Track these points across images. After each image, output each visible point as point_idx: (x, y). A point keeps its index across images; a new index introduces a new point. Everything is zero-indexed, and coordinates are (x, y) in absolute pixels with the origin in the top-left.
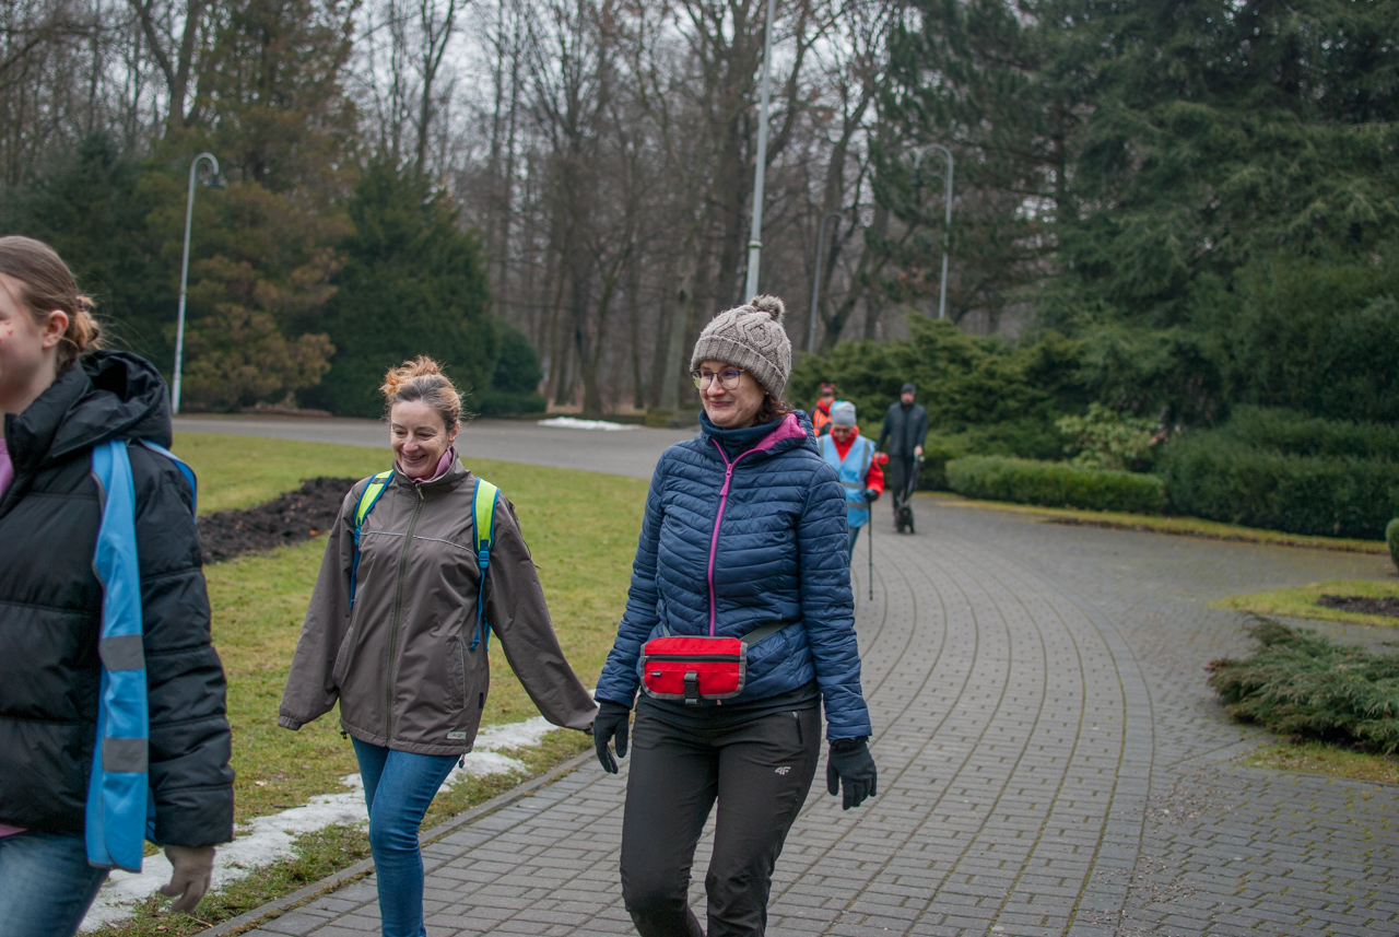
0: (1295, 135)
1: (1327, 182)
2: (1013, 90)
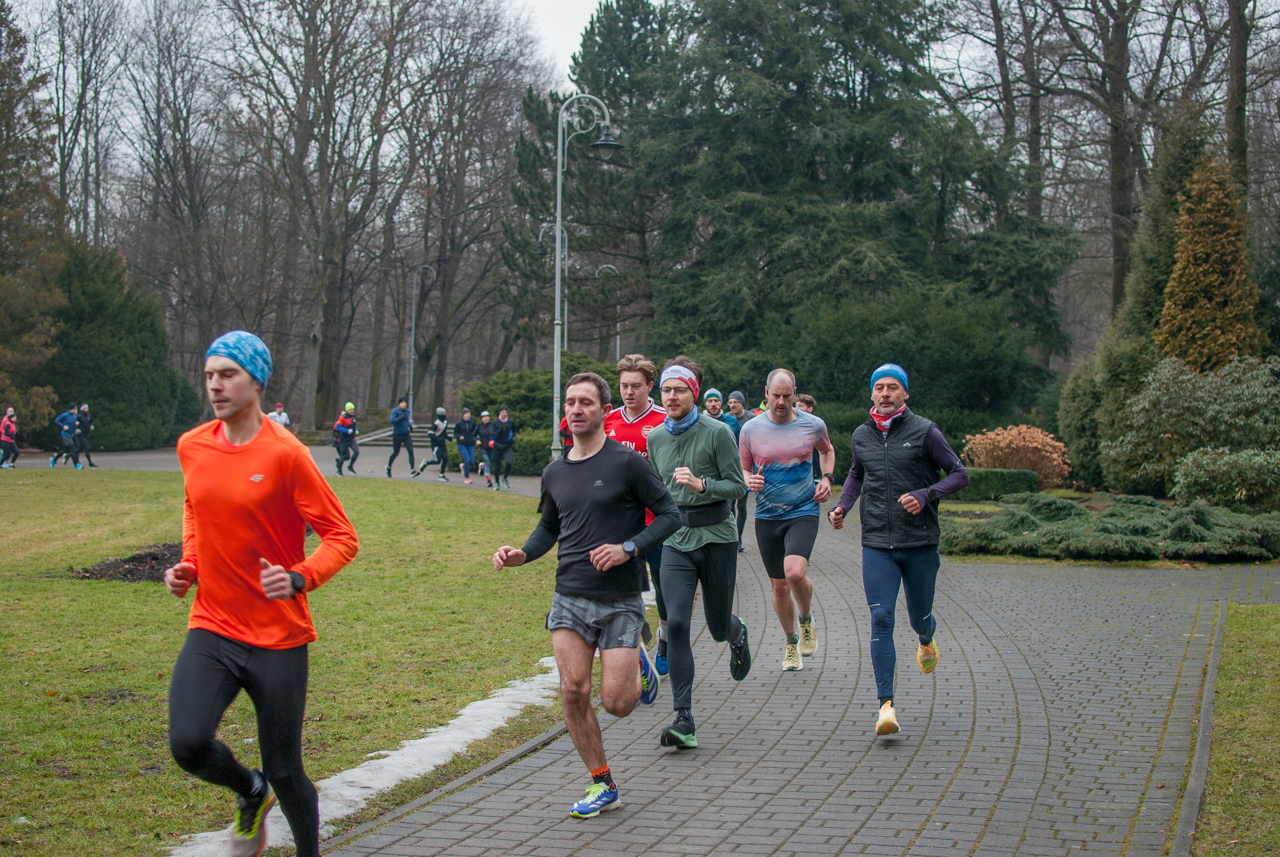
0: (822, 213)
1: (848, 245)
2: (612, 183)
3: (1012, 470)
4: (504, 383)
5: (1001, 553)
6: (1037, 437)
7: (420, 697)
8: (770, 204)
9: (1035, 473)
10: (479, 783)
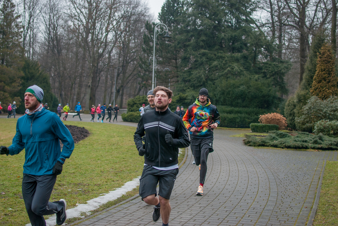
0: (224, 56)
3: (272, 125)
4: (139, 99)
5: (268, 146)
6: (279, 116)
7: (114, 180)
8: (210, 53)
9: (278, 126)
10: (129, 202)
